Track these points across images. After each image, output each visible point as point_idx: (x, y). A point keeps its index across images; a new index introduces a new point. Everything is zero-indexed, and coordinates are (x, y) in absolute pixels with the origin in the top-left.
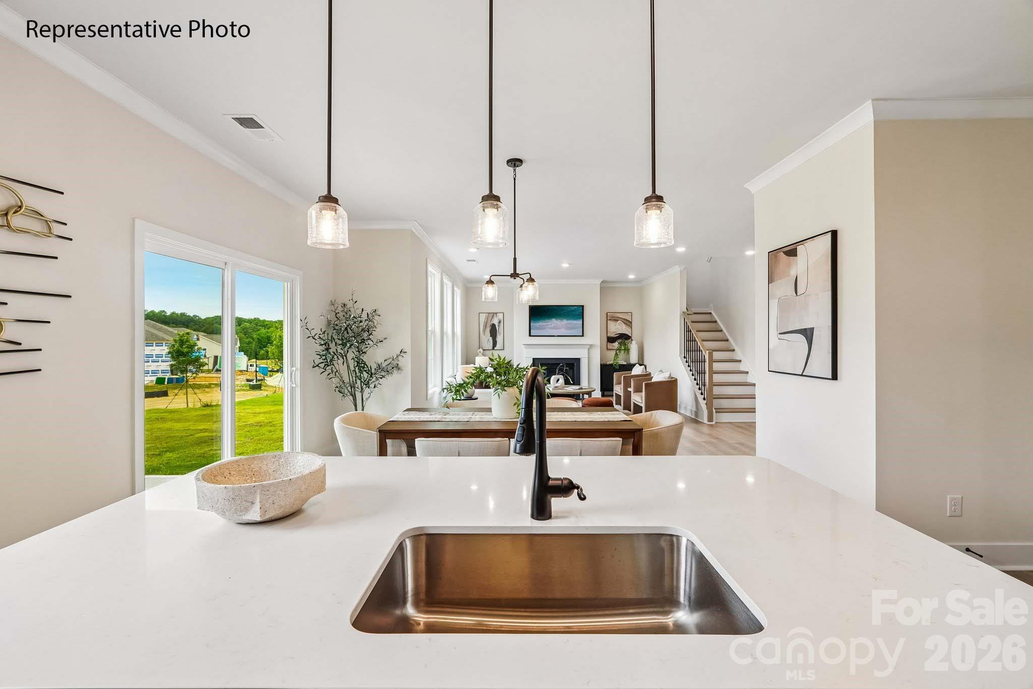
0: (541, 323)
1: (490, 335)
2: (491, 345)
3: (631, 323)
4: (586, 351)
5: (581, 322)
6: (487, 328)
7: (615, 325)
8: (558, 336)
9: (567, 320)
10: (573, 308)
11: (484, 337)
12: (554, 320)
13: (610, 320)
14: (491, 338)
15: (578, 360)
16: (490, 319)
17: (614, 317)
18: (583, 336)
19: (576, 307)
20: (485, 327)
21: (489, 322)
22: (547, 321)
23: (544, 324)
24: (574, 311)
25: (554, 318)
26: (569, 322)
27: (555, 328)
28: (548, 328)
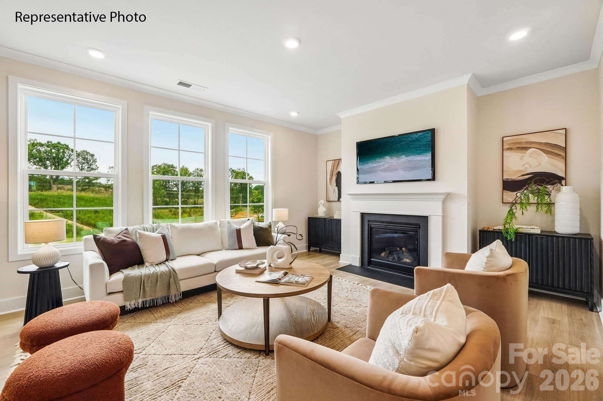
0: (371, 165)
1: (336, 185)
2: (337, 196)
3: (565, 149)
4: (440, 204)
5: (428, 157)
6: (333, 176)
7: (522, 158)
8: (394, 182)
9: (407, 156)
10: (416, 136)
11: (331, 187)
12: (388, 158)
13: (510, 149)
14: (337, 187)
15: (425, 219)
16: (335, 168)
17: (520, 143)
18: (433, 179)
19: (421, 134)
20: (332, 175)
21: (335, 169)
22: (378, 160)
23: (375, 165)
24: (417, 140)
25: (387, 155)
26: (412, 158)
27: (389, 169)
28: (381, 171)
